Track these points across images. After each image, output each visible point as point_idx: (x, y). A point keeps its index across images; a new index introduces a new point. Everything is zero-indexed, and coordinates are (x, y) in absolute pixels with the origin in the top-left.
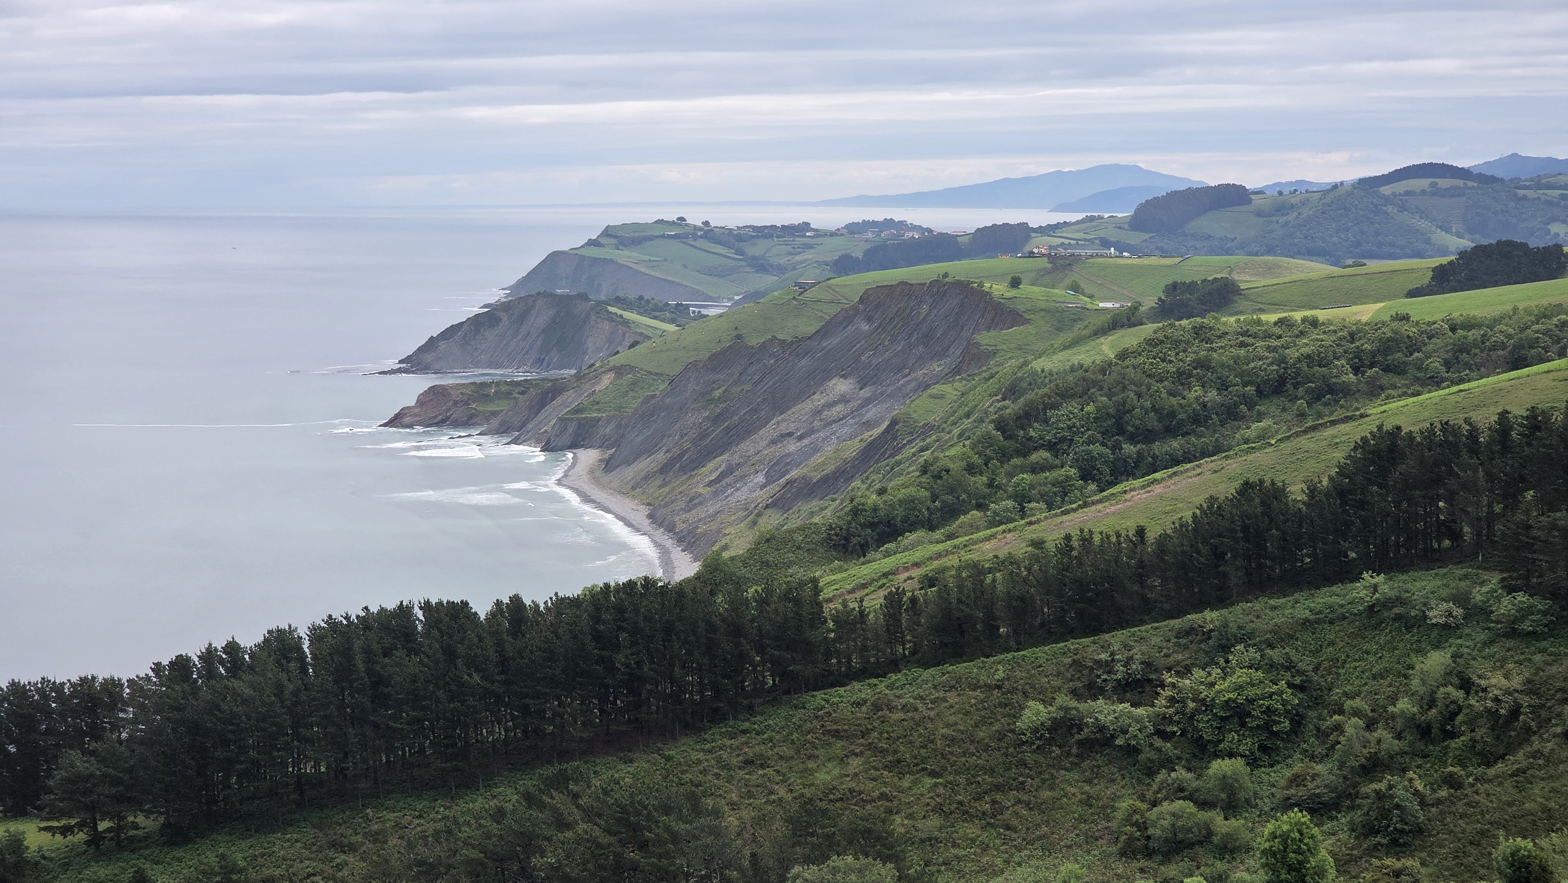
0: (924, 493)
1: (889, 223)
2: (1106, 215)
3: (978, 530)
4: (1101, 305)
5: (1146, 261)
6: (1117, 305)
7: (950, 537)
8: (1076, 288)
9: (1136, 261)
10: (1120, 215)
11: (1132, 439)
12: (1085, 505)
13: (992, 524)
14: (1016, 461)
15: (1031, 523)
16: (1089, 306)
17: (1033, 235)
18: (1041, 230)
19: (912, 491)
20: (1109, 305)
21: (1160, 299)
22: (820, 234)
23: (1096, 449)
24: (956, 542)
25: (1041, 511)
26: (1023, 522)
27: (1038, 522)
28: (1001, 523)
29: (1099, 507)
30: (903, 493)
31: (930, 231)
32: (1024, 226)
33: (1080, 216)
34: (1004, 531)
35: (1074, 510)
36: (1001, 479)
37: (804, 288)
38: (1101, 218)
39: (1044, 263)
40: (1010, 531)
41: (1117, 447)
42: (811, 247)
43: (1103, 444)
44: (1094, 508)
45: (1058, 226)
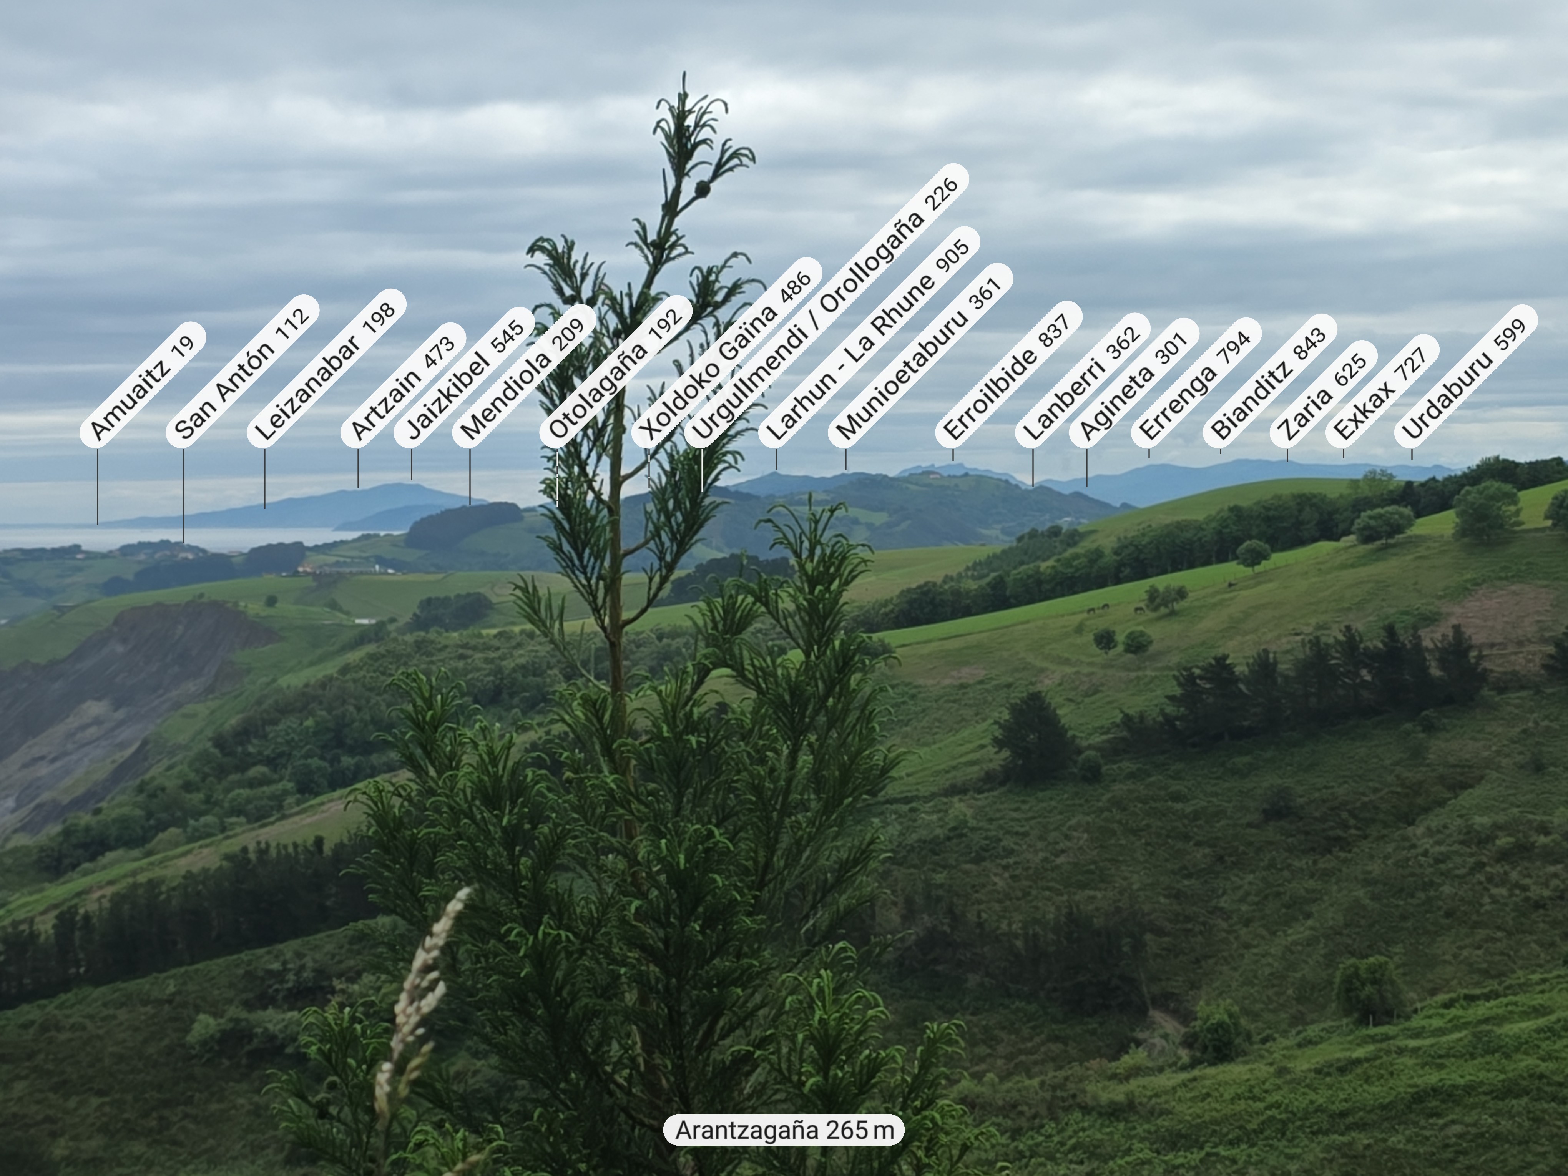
0: (138, 812)
1: (165, 544)
2: (382, 533)
3: (177, 845)
4: (358, 621)
5: (411, 577)
6: (373, 621)
7: (149, 854)
8: (334, 606)
9: (400, 577)
10: (396, 533)
11: (351, 752)
12: (284, 817)
13: (191, 839)
14: (234, 777)
15: (228, 837)
16: (345, 623)
17: (308, 553)
18: (317, 549)
19: (126, 810)
20: (365, 621)
21: (415, 615)
22: (91, 556)
23: (315, 762)
24: (152, 859)
25: (241, 825)
26: (220, 837)
27: (235, 835)
28: (200, 838)
29: (297, 818)
30: (116, 813)
31: (204, 551)
32: (299, 545)
33: (356, 534)
34: (201, 847)
35: (272, 823)
36: (218, 796)
37: (62, 610)
38: (377, 536)
39: (309, 582)
40: (207, 846)
41: (335, 760)
42: (79, 569)
43: (322, 758)
44: (291, 820)
45: (335, 544)
